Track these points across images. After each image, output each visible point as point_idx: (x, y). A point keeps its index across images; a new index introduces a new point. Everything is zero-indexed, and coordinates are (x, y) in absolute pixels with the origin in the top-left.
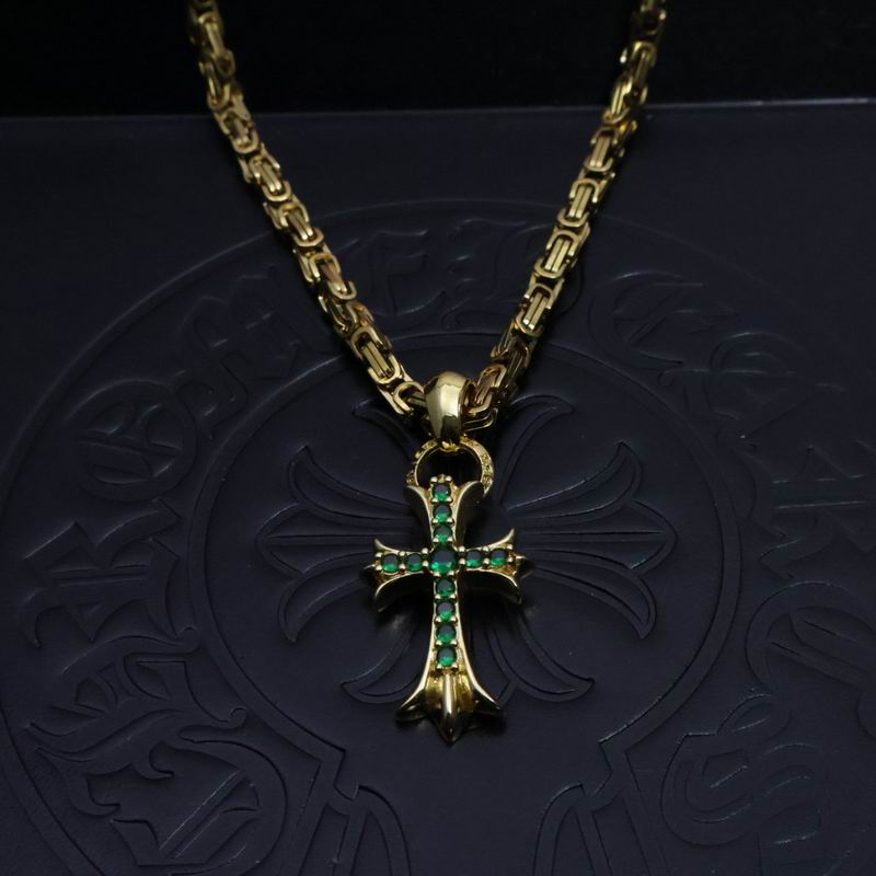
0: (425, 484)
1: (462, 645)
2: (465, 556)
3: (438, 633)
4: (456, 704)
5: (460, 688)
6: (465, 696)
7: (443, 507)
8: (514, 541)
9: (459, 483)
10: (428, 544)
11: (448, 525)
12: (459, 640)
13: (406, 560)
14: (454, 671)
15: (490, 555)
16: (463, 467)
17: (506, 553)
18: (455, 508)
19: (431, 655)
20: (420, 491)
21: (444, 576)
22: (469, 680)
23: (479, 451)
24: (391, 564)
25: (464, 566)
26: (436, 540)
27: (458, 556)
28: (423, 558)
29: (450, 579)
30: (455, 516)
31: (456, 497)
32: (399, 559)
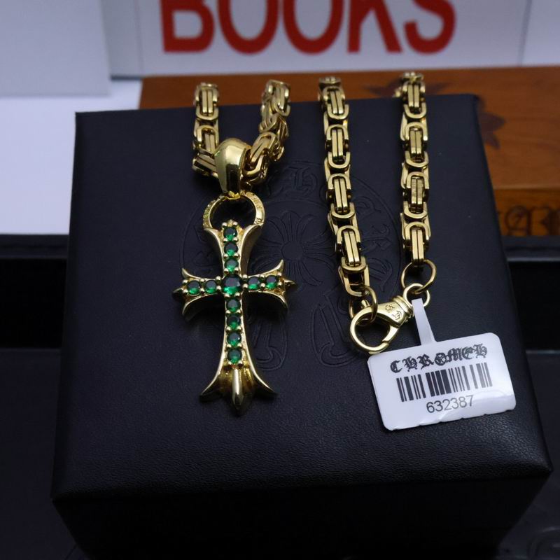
0: (217, 226)
1: (246, 346)
2: (247, 281)
3: (228, 339)
4: (243, 389)
5: (244, 378)
6: (249, 383)
7: (231, 245)
8: (284, 270)
9: (244, 226)
10: (221, 273)
11: (235, 259)
12: (244, 343)
13: (205, 285)
14: (240, 366)
15: (265, 281)
16: (243, 213)
17: (277, 278)
18: (240, 246)
19: (224, 355)
20: (215, 233)
21: (232, 297)
22: (252, 371)
23: (255, 199)
24: (194, 285)
25: (246, 289)
26: (226, 270)
27: (242, 281)
28: (217, 283)
29: (237, 299)
30: (240, 252)
31: (242, 236)
32: (200, 284)
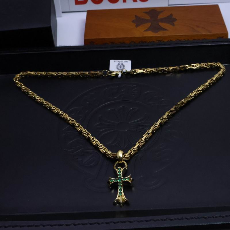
0: (117, 168)
1: (123, 192)
2: (123, 179)
3: (119, 190)
4: (122, 201)
5: (123, 199)
6: (124, 200)
7: (120, 171)
8: (131, 176)
9: (122, 168)
10: (118, 177)
11: (120, 174)
12: (122, 191)
13: (114, 180)
14: (122, 196)
15: (127, 178)
16: (122, 165)
17: (129, 178)
18: (122, 172)
19: (118, 194)
20: (116, 169)
21: (120, 182)
22: (124, 197)
23: (125, 163)
24: (112, 180)
25: (123, 180)
26: (119, 176)
27: (122, 179)
28: (117, 179)
29: (121, 182)
30: (121, 173)
31: (122, 170)
32: (113, 180)
